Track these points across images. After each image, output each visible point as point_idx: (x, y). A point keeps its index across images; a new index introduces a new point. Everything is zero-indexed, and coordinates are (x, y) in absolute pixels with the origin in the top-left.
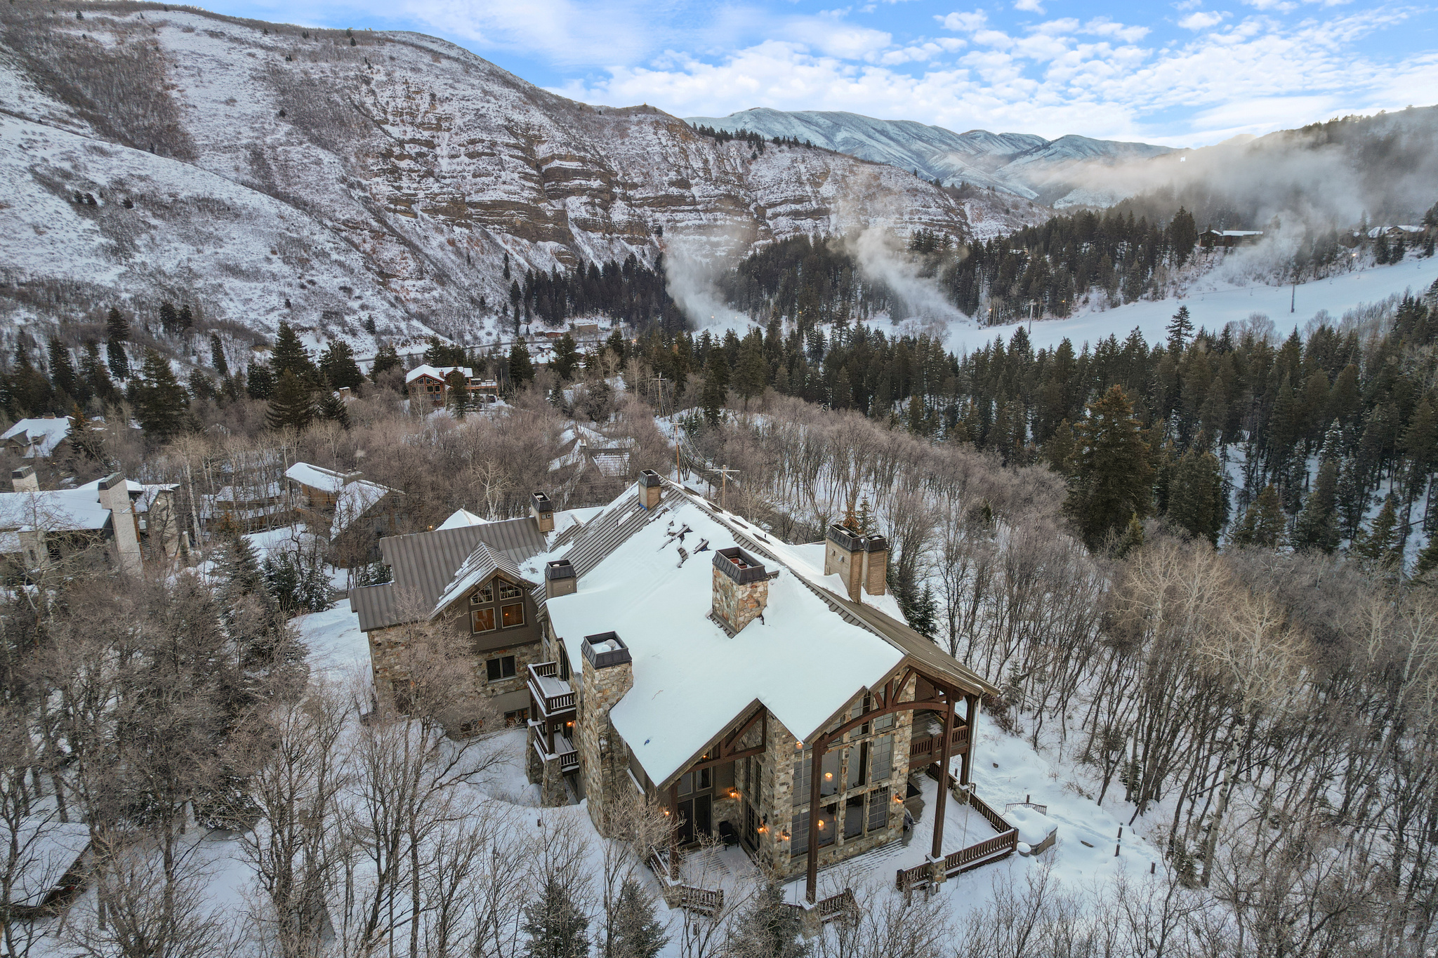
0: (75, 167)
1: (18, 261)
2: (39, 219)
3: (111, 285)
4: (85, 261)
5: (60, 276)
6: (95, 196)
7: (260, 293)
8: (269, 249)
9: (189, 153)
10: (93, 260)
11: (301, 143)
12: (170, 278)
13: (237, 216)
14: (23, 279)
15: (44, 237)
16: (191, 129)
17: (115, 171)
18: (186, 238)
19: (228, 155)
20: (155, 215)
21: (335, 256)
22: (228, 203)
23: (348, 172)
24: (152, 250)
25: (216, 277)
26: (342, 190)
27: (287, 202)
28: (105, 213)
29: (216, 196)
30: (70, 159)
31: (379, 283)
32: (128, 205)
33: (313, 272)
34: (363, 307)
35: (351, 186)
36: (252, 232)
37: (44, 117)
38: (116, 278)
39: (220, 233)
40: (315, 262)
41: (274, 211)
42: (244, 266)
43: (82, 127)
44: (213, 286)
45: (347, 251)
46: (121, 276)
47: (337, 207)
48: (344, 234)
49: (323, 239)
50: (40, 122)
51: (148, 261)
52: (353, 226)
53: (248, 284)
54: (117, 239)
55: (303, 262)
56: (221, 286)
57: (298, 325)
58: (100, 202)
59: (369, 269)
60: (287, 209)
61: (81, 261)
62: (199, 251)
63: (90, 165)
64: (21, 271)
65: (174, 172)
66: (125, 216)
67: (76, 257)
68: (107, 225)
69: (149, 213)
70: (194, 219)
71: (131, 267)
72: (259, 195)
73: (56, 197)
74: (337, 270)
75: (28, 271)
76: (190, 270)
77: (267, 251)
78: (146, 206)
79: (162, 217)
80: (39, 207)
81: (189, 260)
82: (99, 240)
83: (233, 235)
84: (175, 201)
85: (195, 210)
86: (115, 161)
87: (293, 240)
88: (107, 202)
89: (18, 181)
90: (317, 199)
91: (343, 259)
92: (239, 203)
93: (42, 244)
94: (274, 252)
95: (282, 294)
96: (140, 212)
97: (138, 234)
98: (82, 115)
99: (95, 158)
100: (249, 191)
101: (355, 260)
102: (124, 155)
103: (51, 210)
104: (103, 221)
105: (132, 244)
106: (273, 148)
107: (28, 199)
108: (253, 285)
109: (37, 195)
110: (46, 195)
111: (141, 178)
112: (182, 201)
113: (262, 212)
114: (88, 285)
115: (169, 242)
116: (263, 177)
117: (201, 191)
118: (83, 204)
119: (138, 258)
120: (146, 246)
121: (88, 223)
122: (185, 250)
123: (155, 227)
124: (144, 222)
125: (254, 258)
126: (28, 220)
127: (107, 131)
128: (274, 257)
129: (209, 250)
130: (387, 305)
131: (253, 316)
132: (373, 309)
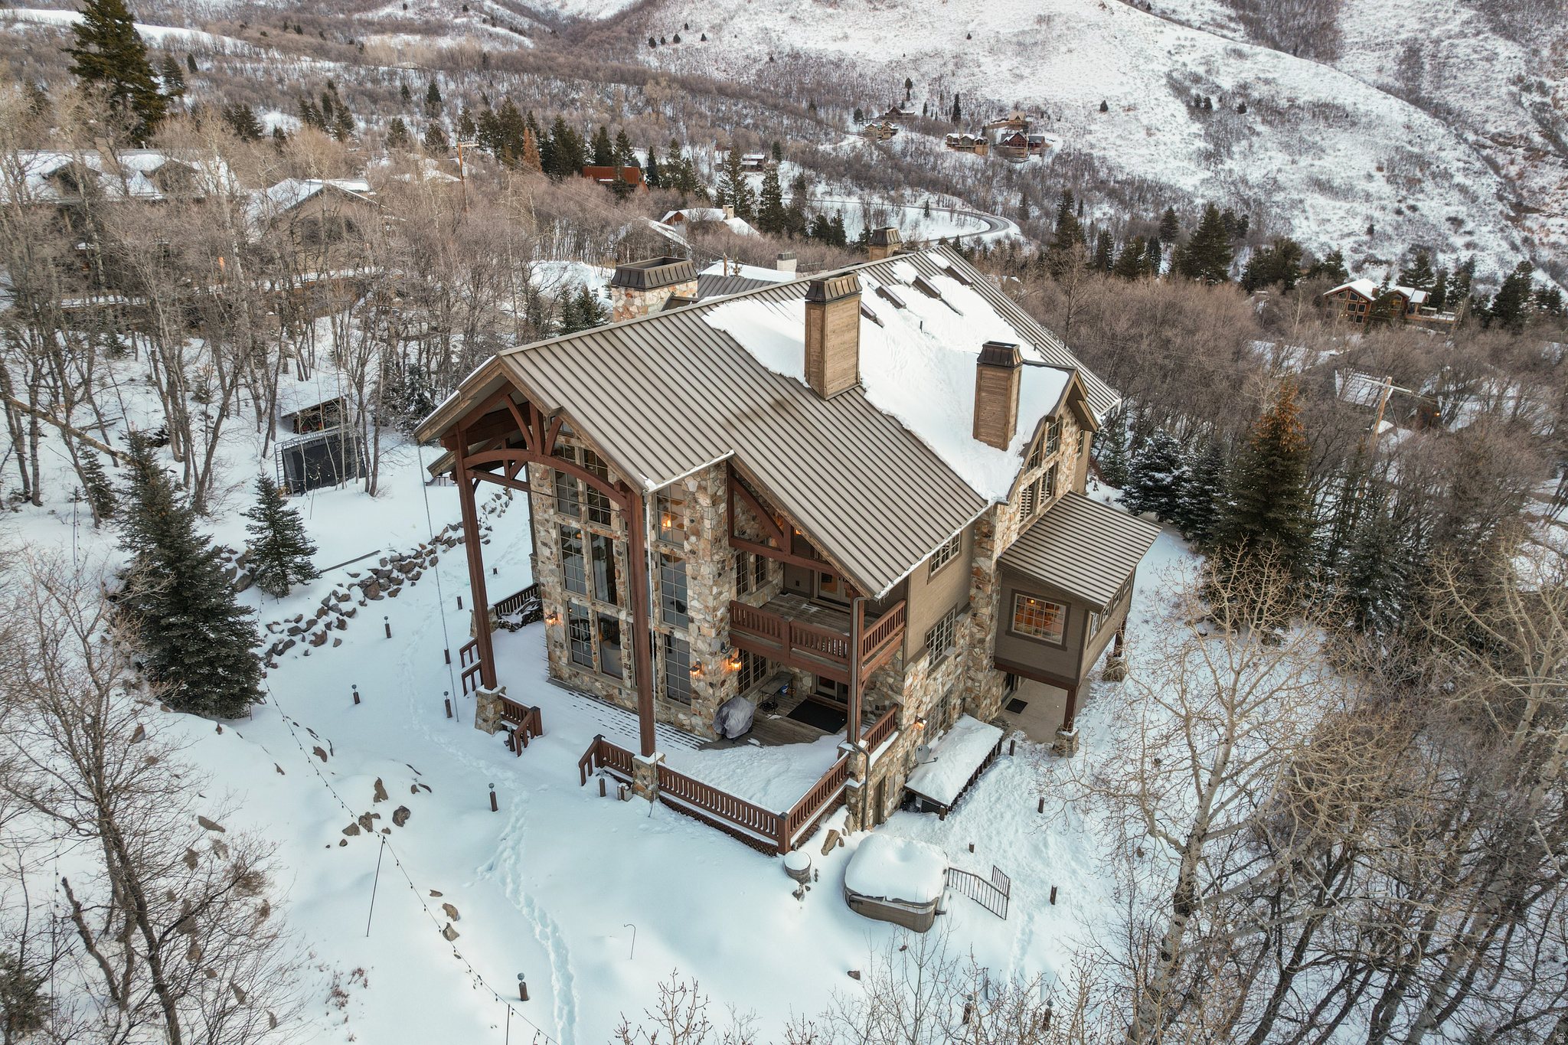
0: (1208, 72)
1: (1123, 161)
2: (1154, 122)
3: (1191, 189)
4: (1178, 163)
5: (1150, 177)
6: (1214, 100)
7: (1342, 213)
8: (1375, 165)
9: (1333, 53)
10: (1185, 163)
11: (1478, 34)
12: (1251, 188)
13: (1354, 124)
14: (1120, 177)
15: (1152, 140)
16: (1346, 26)
17: (1243, 75)
18: (1286, 147)
19: (1377, 54)
20: (1264, 122)
21: (1459, 178)
22: (1349, 109)
23: (1531, 71)
24: (1245, 157)
25: (1300, 191)
26: (1511, 94)
27: (1424, 108)
28: (1216, 118)
29: (1339, 101)
30: (1207, 63)
31: (1508, 217)
32: (1242, 109)
33: (1421, 196)
34: (1469, 246)
35: (1528, 89)
36: (1363, 144)
37: (1206, 23)
38: (1198, 183)
39: (1325, 144)
40: (1428, 185)
41: (1402, 119)
42: (1336, 183)
43: (1235, 31)
44: (1293, 201)
45: (1479, 174)
46: (1204, 181)
47: (1492, 116)
48: (1485, 152)
49: (1452, 156)
50: (1199, 28)
51: (1236, 169)
52: (1504, 141)
53: (1333, 203)
54: (1216, 145)
55: (1412, 183)
56: (1301, 201)
57: (1372, 256)
58: (1215, 106)
59: (1501, 198)
60: (1420, 117)
61: (1174, 164)
62: (1293, 162)
63: (1222, 69)
64: (1121, 168)
65: (1304, 75)
66: (1234, 122)
67: (1171, 159)
68: (1212, 130)
69: (1259, 119)
70: (1303, 127)
71: (1217, 173)
72: (1392, 99)
73: (1178, 102)
74: (1455, 196)
75: (1127, 170)
76: (1275, 181)
77: (1372, 168)
78: (1259, 111)
79: (1270, 123)
80: (1159, 110)
81: (1279, 171)
82: (1201, 144)
83: (1339, 146)
84: (1291, 106)
85: (1308, 116)
86: (1248, 64)
87: (1411, 155)
88: (1223, 107)
89: (1153, 85)
90: (1468, 105)
91: (1468, 182)
92: (1362, 108)
93: (1147, 146)
94: (1380, 169)
95: (1369, 218)
96: (1252, 118)
97: (1238, 140)
98: (1241, 19)
99: (1232, 61)
100: (1383, 94)
101: (1486, 186)
102: (1260, 58)
103: (1167, 113)
104: (1211, 125)
105: (1228, 150)
106: (1437, 42)
107: (1153, 102)
108: (1338, 204)
109: (1163, 98)
110: (1171, 98)
111: (1267, 82)
112: (1299, 107)
113: (1386, 121)
114: (1171, 187)
115: (1266, 150)
116: (1408, 79)
117: (1324, 95)
118: (1199, 109)
119: (1229, 164)
120: (1241, 153)
121: (1197, 127)
122: (1280, 159)
123: (1258, 134)
124: (1250, 128)
125: (1353, 173)
126: (1145, 122)
127: (1258, 34)
128: (1378, 175)
129: (1304, 161)
130: (1505, 246)
131: (1323, 238)
132: (1483, 249)
